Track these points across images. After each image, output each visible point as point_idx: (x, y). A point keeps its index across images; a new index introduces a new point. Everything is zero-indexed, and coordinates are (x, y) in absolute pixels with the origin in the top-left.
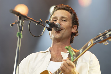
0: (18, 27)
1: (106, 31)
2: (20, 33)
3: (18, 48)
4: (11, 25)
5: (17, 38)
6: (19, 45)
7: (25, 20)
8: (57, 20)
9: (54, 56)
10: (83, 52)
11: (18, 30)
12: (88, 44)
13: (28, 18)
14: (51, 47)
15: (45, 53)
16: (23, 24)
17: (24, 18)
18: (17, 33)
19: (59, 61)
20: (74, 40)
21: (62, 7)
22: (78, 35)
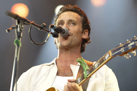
0: (16, 33)
1: (128, 41)
2: (18, 40)
3: (16, 58)
4: (6, 30)
5: (15, 47)
6: (17, 55)
7: (24, 24)
8: (64, 24)
9: (62, 69)
10: (98, 66)
11: (16, 37)
12: (105, 56)
13: (29, 22)
14: (58, 58)
15: (50, 65)
16: (23, 30)
17: (24, 22)
18: (15, 40)
19: (67, 75)
20: (85, 49)
21: (69, 8)
22: (90, 42)
